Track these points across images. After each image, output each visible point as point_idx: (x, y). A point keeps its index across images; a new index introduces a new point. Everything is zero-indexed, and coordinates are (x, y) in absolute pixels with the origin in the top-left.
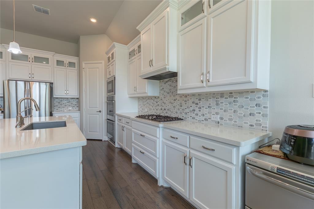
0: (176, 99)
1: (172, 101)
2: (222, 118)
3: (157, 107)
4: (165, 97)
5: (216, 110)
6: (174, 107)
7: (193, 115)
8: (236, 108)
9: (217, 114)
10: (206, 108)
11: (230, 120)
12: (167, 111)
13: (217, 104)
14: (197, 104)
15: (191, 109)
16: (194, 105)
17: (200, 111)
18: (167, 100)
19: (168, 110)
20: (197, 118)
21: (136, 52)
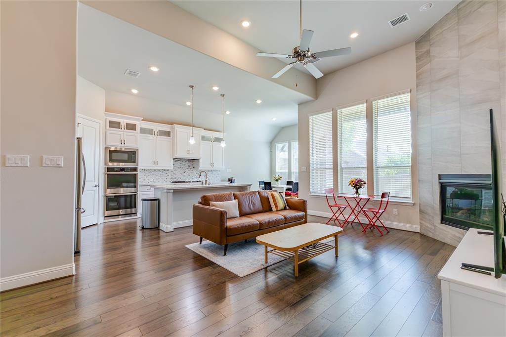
18: (177, 172)
21: (156, 133)
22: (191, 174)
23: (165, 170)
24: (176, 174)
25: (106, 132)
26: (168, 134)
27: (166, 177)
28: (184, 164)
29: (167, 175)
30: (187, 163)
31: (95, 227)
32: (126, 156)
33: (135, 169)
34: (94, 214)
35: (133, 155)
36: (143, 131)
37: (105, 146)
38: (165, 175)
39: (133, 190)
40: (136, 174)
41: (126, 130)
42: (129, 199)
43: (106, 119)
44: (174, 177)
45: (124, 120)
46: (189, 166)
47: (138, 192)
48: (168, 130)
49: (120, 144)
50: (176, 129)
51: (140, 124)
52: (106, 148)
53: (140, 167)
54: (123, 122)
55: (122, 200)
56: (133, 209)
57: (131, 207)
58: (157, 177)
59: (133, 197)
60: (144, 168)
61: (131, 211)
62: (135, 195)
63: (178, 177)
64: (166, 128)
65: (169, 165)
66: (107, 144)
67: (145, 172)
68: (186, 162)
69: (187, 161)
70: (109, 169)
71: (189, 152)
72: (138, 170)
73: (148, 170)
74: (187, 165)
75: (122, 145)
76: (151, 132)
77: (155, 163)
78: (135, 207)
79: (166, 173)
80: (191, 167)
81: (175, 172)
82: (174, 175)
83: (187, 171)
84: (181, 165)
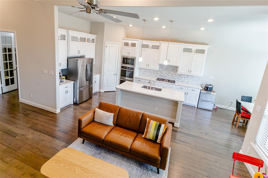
1: (168, 73)
2: (188, 81)
3: (157, 74)
5: (187, 79)
6: (168, 76)
7: (178, 80)
8: (193, 79)
11: (191, 82)
13: (188, 77)
19: (164, 76)
20: (180, 81)
25: (122, 48)
27: (156, 74)
29: (157, 73)
35: (133, 61)
37: (121, 55)
39: (131, 79)
41: (131, 47)
43: (123, 42)
44: (161, 75)
46: (173, 69)
48: (158, 44)
49: (127, 55)
54: (130, 42)
58: (151, 73)
60: (141, 68)
63: (164, 75)
76: (147, 46)
77: (148, 65)
79: (157, 72)
80: (175, 70)
81: (163, 72)
82: (162, 74)
83: (171, 72)
84: (167, 68)
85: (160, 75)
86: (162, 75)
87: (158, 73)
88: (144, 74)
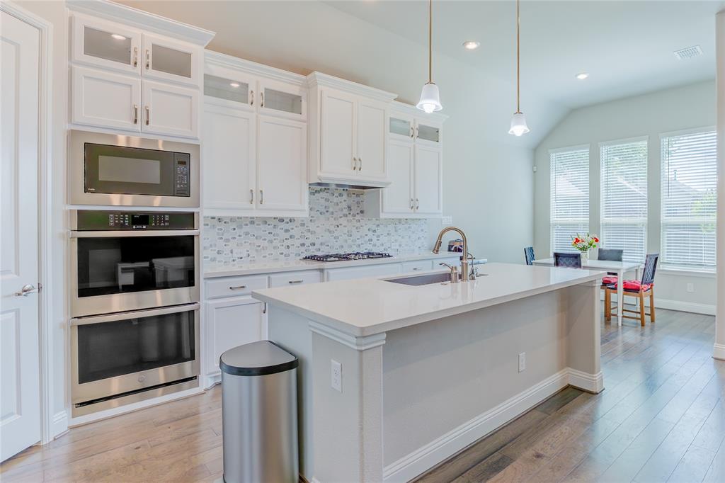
0: (341, 225)
1: (332, 228)
4: (314, 221)
6: (336, 238)
9: (396, 241)
10: (385, 236)
12: (320, 247)
14: (375, 231)
15: (367, 238)
16: (370, 233)
17: (378, 240)
18: (318, 227)
19: (321, 244)
21: (258, 99)
22: (354, 230)
23: (282, 220)
24: (313, 233)
25: (71, 73)
26: (291, 103)
27: (287, 243)
28: (335, 200)
29: (287, 235)
30: (344, 200)
31: (35, 458)
32: (152, 171)
33: (187, 219)
34: (19, 412)
35: (180, 168)
36: (216, 87)
37: (68, 127)
38: (283, 235)
39: (184, 293)
40: (192, 237)
41: (151, 72)
42: (171, 329)
43: (71, 20)
44: (308, 243)
45: (147, 34)
46: (349, 208)
47: (203, 302)
48: (294, 90)
49: (129, 124)
50: (319, 87)
51: (205, 62)
52: (73, 134)
53: (204, 213)
54: (144, 39)
55: (151, 333)
56: (187, 365)
57: (178, 358)
58: (260, 242)
59: (185, 321)
60: (218, 214)
61: (181, 371)
62: (191, 313)
63: (321, 240)
64: (286, 83)
65: (297, 203)
66: (76, 119)
67: (222, 225)
68: (341, 195)
69: (345, 194)
70: (86, 220)
71: (356, 164)
72: (200, 222)
73: (232, 220)
74: (344, 205)
75: (138, 127)
76: (242, 94)
77: (255, 196)
78: (192, 357)
79: (287, 231)
80: (355, 210)
81: (312, 227)
82: (308, 235)
83: (343, 221)
84: (327, 204)
85: (303, 245)
86: (312, 239)
87: (292, 232)
88: (219, 252)
